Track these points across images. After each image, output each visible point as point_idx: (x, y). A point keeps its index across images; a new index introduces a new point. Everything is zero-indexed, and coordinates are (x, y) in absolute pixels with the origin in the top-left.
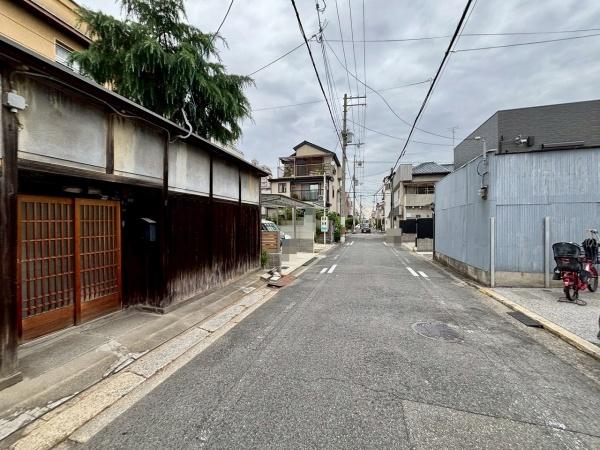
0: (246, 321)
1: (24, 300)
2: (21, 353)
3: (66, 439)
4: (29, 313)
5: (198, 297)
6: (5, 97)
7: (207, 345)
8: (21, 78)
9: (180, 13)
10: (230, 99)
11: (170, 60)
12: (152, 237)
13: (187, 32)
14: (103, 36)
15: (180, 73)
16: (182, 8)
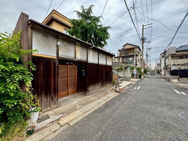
0: (109, 102)
1: (59, 89)
2: (59, 101)
3: (68, 123)
4: (60, 92)
5: (95, 93)
6: (57, 43)
7: (98, 107)
8: (60, 38)
9: (91, 13)
10: (104, 34)
11: (89, 27)
12: (84, 75)
13: (93, 18)
14: (74, 24)
15: (91, 30)
16: (92, 12)
